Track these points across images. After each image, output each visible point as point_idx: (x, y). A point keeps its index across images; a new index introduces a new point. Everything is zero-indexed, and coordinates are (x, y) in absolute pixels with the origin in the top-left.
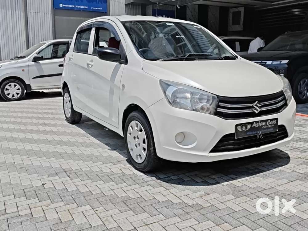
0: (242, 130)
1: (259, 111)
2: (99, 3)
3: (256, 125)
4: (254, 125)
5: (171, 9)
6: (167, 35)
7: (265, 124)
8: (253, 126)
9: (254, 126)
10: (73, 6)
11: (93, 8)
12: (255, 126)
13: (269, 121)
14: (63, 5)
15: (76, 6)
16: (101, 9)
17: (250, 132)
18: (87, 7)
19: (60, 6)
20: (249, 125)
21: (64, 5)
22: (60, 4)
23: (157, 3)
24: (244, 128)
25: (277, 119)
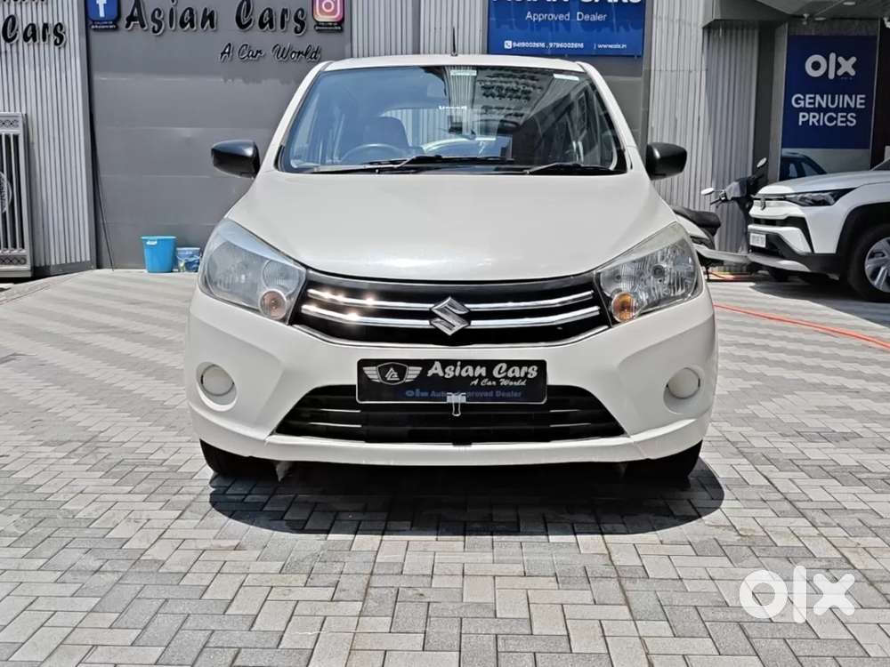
0: (383, 377)
1: (456, 329)
2: (618, 30)
3: (445, 373)
4: (436, 369)
5: (863, 33)
6: (840, 114)
7: (484, 374)
8: (430, 373)
9: (435, 375)
10: (543, 45)
11: (600, 46)
12: (441, 374)
13: (504, 366)
14: (515, 44)
15: (551, 45)
16: (624, 46)
17: (418, 390)
18: (582, 45)
19: (506, 47)
20: (410, 368)
21: (517, 42)
22: (506, 42)
23: (806, 15)
24: (392, 375)
25: (541, 365)
